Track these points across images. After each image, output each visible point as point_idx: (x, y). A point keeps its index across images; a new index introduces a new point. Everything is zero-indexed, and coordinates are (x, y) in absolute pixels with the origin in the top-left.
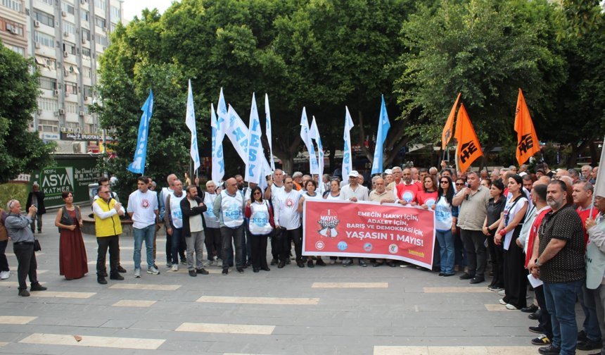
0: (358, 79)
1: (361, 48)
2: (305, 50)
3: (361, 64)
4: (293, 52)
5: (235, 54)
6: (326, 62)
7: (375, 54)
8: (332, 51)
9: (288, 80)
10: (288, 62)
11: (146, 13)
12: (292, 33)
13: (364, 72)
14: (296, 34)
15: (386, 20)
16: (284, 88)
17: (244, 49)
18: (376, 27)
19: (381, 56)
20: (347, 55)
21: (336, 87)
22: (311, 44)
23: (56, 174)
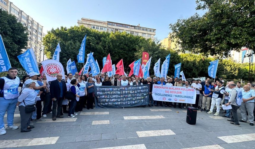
0: (120, 56)
1: (122, 49)
2: (109, 47)
3: (121, 53)
4: (106, 47)
5: (91, 44)
6: (113, 51)
7: (125, 51)
8: (115, 48)
9: (103, 53)
10: (104, 49)
11: (62, 28)
12: (106, 42)
13: (122, 54)
14: (107, 43)
15: (128, 43)
16: (102, 55)
17: (93, 44)
18: (125, 44)
19: (126, 51)
20: (118, 50)
21: (114, 57)
22: (111, 45)
23: (22, 70)
